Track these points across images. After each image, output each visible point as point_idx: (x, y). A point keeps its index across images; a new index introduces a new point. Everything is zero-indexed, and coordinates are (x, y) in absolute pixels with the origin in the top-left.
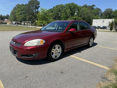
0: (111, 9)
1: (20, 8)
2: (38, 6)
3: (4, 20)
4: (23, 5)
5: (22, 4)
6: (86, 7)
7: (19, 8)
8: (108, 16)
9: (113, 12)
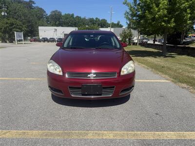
0: (59, 12)
6: (19, 3)
8: (58, 22)
9: (63, 16)
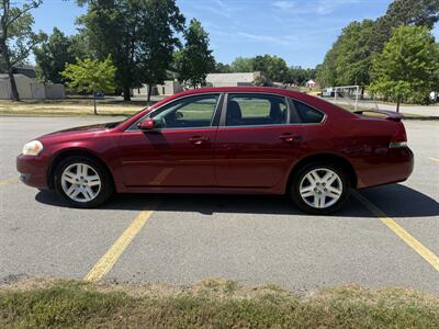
1: (353, 38)
2: (431, 15)
3: (304, 85)
4: (369, 24)
5: (365, 21)
7: (350, 36)
